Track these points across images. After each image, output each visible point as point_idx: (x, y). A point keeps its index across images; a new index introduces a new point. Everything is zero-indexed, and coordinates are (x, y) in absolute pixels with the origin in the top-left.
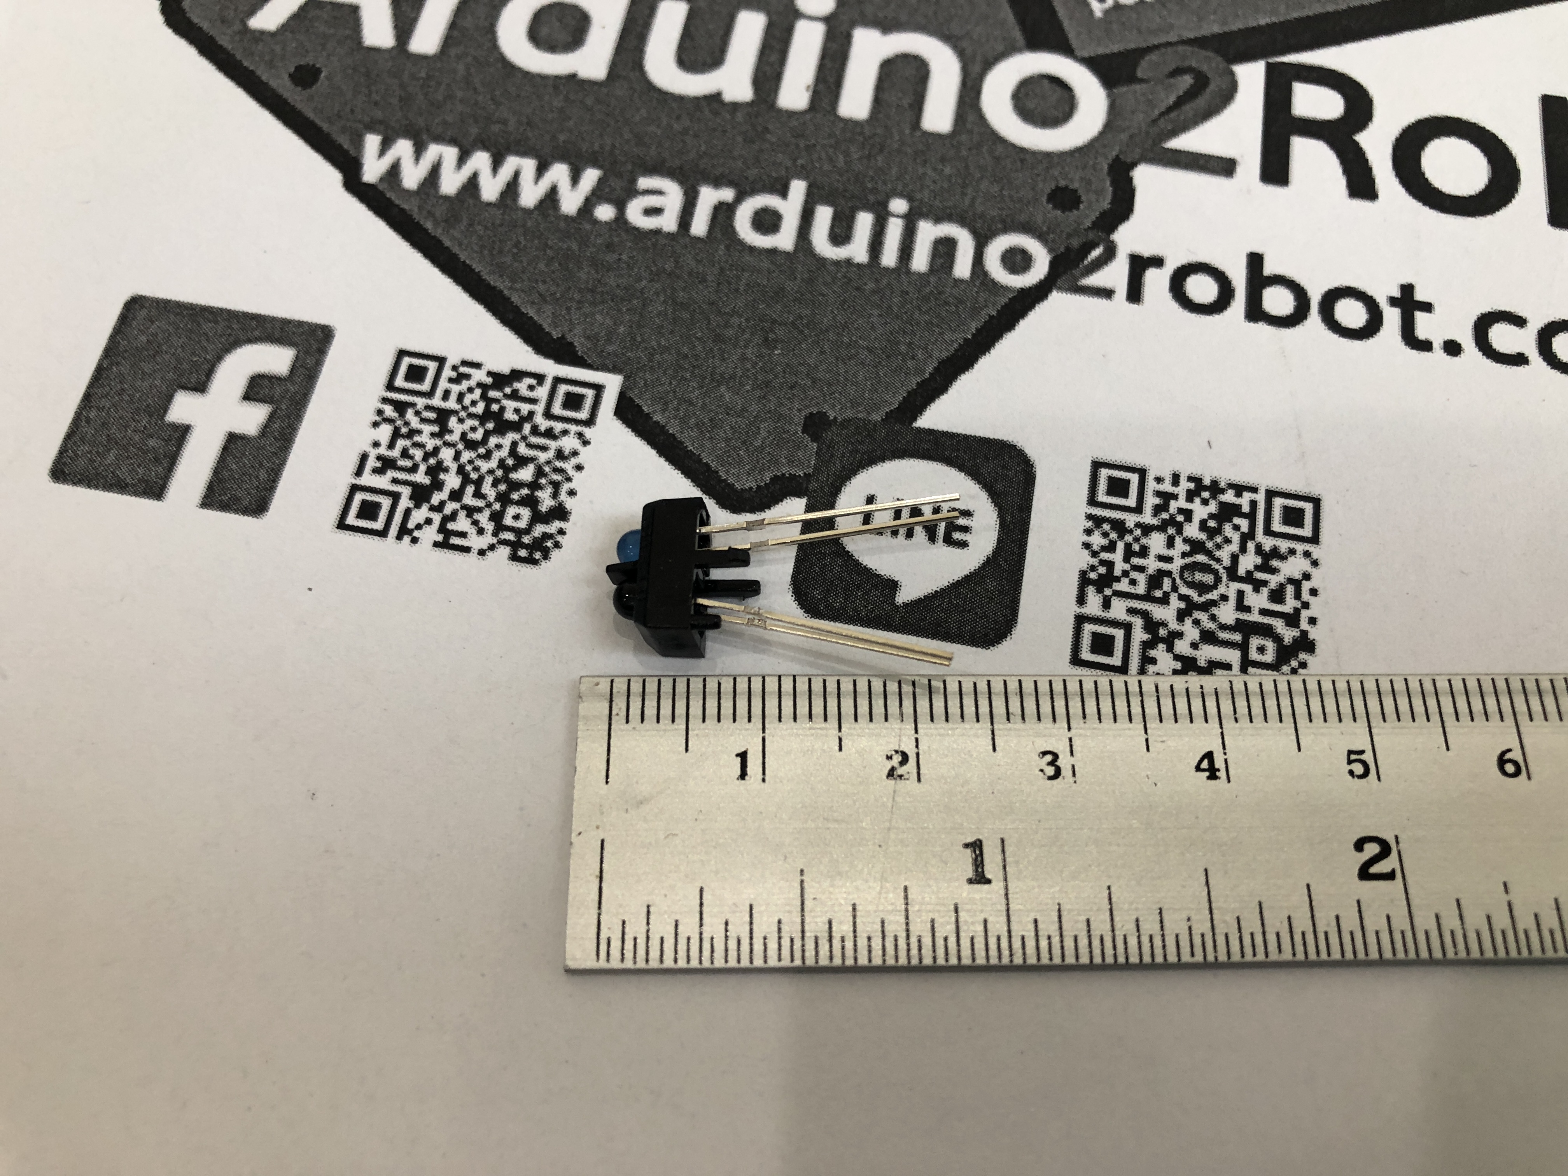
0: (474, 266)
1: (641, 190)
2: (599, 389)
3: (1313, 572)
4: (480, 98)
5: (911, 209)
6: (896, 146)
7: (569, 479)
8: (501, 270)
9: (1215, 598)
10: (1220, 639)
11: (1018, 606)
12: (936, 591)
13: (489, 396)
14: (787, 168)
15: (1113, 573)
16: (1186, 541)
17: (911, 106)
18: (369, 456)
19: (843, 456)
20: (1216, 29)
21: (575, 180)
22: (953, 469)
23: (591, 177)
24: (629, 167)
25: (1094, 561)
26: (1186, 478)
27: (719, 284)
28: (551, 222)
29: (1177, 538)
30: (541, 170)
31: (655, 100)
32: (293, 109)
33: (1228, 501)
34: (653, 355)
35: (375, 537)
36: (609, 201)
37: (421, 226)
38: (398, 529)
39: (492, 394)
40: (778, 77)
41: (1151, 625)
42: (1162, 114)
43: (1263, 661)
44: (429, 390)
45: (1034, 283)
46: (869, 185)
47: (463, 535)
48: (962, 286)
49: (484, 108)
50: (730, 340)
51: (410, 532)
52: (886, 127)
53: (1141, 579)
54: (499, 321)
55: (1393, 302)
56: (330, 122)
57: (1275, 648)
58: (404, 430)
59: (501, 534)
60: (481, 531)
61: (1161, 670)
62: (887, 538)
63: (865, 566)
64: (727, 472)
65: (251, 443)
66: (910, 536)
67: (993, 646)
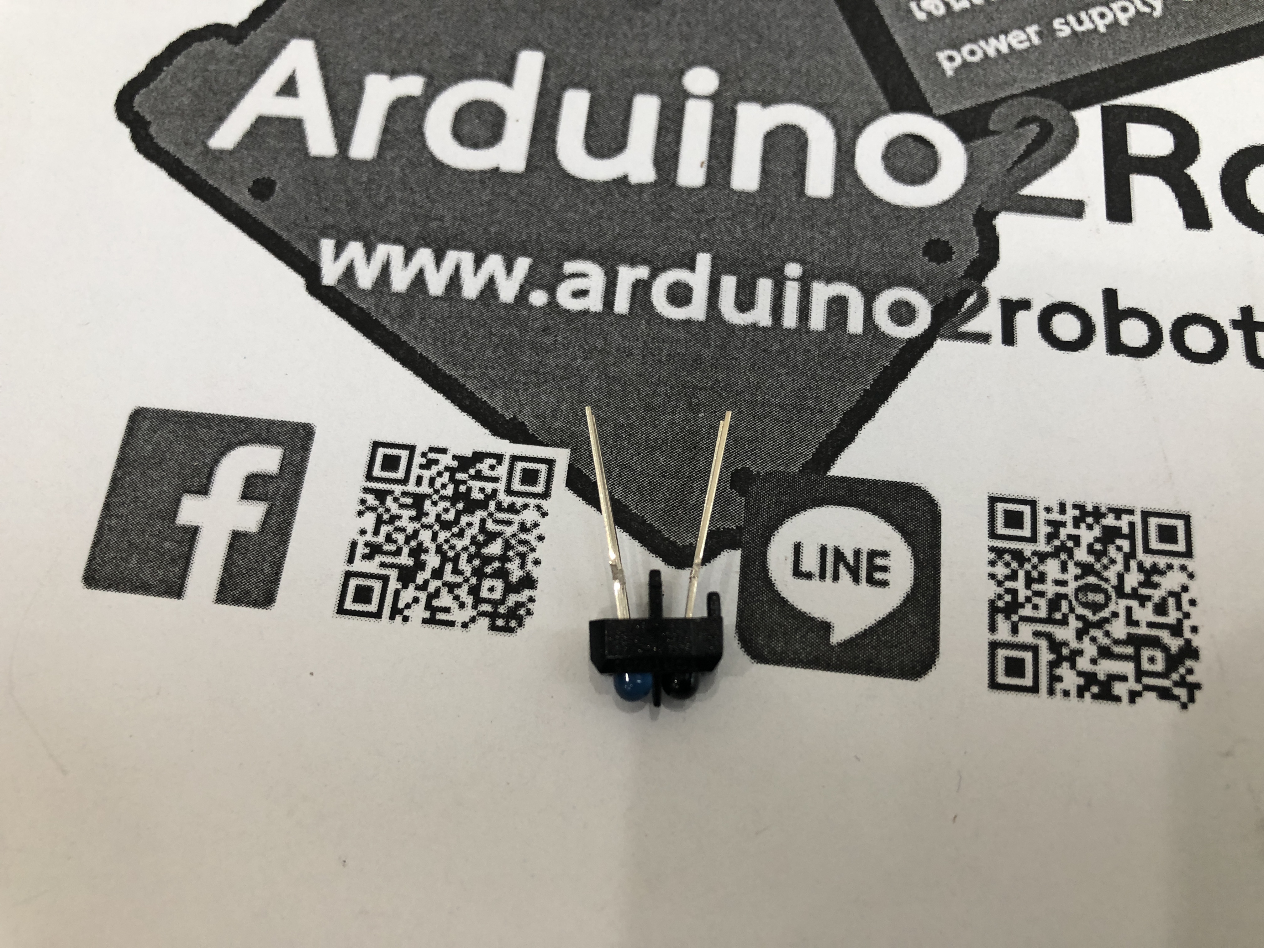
0: (430, 357)
1: (567, 274)
2: (550, 463)
3: (1191, 584)
4: (417, 197)
5: (804, 272)
6: (785, 213)
7: (533, 550)
8: (453, 358)
9: (1108, 616)
10: (1115, 653)
11: (939, 638)
12: (865, 630)
13: (456, 478)
14: (692, 243)
15: (1017, 599)
16: (1077, 564)
17: (794, 174)
18: (357, 543)
19: (769, 508)
20: (1054, 79)
21: (509, 270)
22: (868, 513)
23: (523, 265)
24: (555, 253)
25: (1000, 590)
26: (1071, 506)
27: (644, 357)
28: (493, 311)
29: (1069, 562)
30: (479, 262)
31: (570, 188)
32: (255, 221)
33: (1110, 524)
35: (371, 619)
36: (540, 287)
37: (380, 322)
38: (390, 609)
39: (459, 476)
40: (675, 156)
41: (1055, 646)
42: (1015, 163)
43: (1154, 670)
44: (403, 478)
45: (920, 333)
46: (766, 253)
47: (447, 610)
48: (857, 341)
49: (421, 207)
50: (659, 407)
52: (775, 196)
53: (1042, 603)
54: (457, 407)
55: (1236, 324)
56: (288, 230)
57: (1164, 658)
58: (386, 517)
59: (479, 606)
60: (462, 605)
61: (1067, 689)
62: (816, 582)
63: (799, 611)
64: (669, 531)
65: (253, 539)
66: (836, 577)
67: (921, 677)
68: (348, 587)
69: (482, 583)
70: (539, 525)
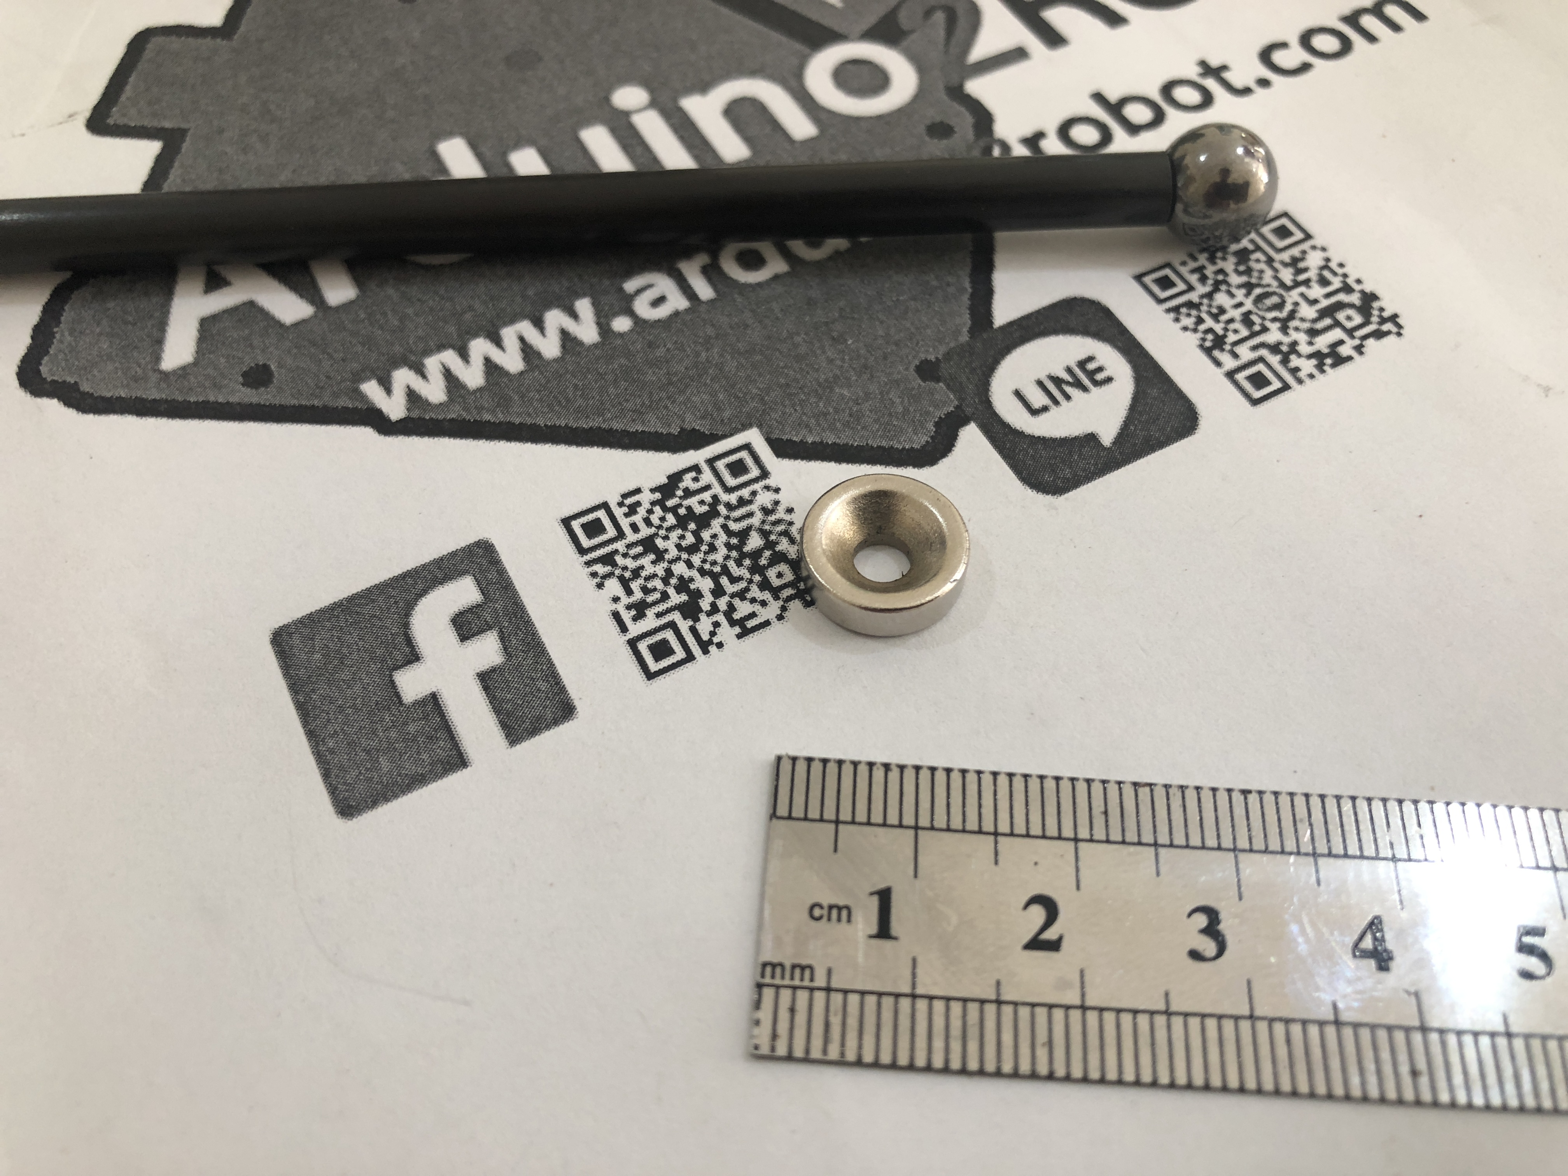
0: (557, 423)
1: (633, 293)
2: (747, 447)
3: (1328, 254)
8: (582, 413)
9: (1292, 308)
10: (1320, 329)
11: (1184, 394)
12: (1124, 421)
13: (668, 506)
15: (1218, 334)
16: (1239, 287)
17: (773, 130)
18: (618, 612)
19: (968, 379)
21: (574, 315)
23: (584, 306)
24: (607, 282)
25: (1200, 335)
26: (1198, 253)
27: (760, 322)
28: (587, 356)
29: (1231, 290)
30: (539, 324)
32: (272, 407)
34: (762, 399)
35: (687, 665)
36: (616, 315)
37: (480, 421)
38: (698, 647)
41: (1274, 349)
43: (1357, 324)
44: (617, 534)
47: (753, 615)
49: (442, 309)
51: (710, 642)
53: (1237, 325)
54: (620, 450)
55: (1203, 76)
57: (1356, 312)
58: (627, 574)
59: (780, 595)
60: (764, 603)
61: (1309, 373)
62: (1054, 410)
63: (1060, 438)
64: (899, 442)
65: (505, 669)
66: (1068, 397)
67: (1196, 429)
68: (640, 653)
69: (768, 576)
70: (780, 502)
